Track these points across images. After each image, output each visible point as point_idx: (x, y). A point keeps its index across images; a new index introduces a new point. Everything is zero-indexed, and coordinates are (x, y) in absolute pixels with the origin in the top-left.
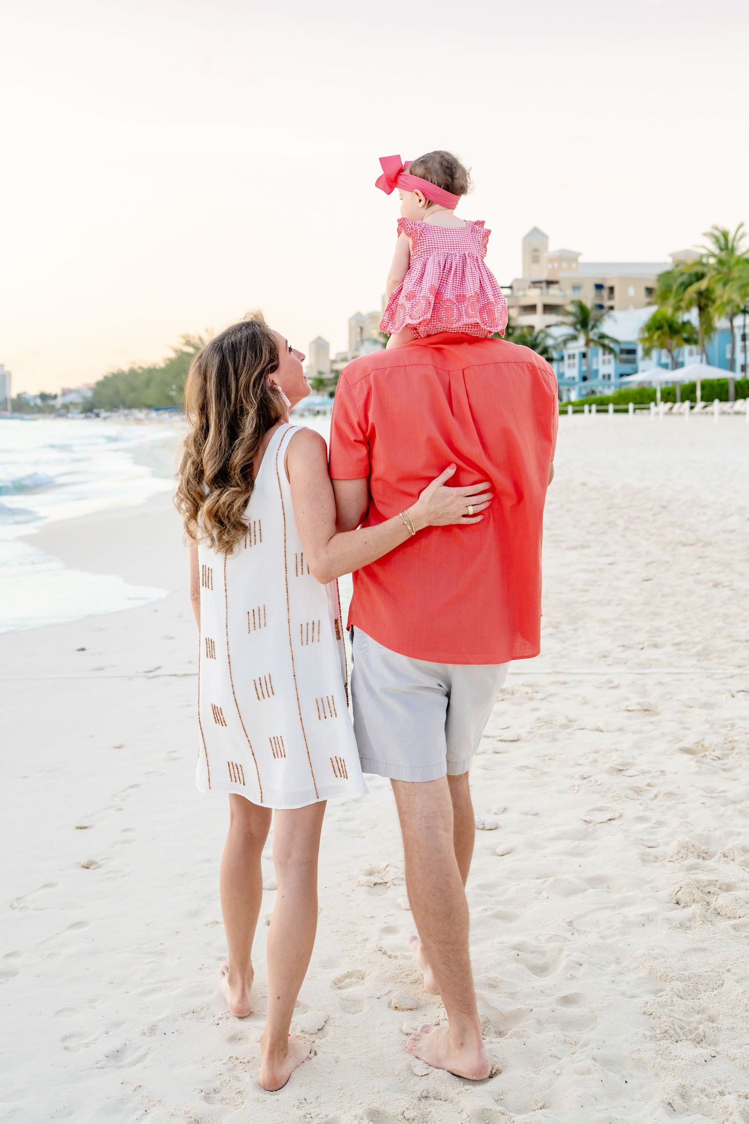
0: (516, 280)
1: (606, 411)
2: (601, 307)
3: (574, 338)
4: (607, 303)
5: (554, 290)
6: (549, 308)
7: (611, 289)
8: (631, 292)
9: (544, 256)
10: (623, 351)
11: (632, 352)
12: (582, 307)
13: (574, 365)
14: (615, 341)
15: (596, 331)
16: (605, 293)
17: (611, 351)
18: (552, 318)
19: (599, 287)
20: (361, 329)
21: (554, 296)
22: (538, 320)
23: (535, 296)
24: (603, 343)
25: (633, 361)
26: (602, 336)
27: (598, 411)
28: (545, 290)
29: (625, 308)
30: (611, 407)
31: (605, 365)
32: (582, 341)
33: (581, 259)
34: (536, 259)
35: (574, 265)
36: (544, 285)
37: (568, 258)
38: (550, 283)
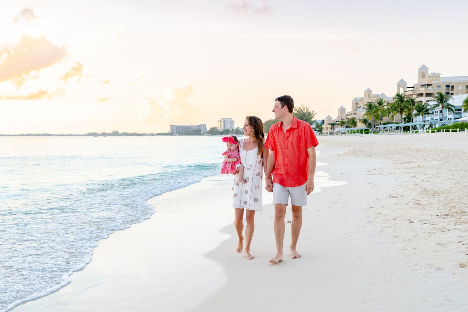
0: (416, 84)
1: (449, 131)
2: (448, 93)
3: (438, 106)
4: (451, 92)
5: (430, 88)
6: (428, 95)
7: (453, 87)
8: (460, 88)
9: (426, 75)
10: (456, 110)
11: (460, 110)
12: (441, 95)
13: (437, 114)
14: (454, 106)
15: (446, 103)
16: (450, 88)
17: (452, 110)
18: (429, 98)
19: (448, 86)
20: (357, 103)
21: (430, 90)
22: (424, 99)
23: (423, 90)
24: (449, 107)
25: (461, 114)
26: (448, 105)
27: (446, 131)
28: (426, 88)
29: (458, 94)
30: (451, 130)
31: (449, 115)
32: (441, 107)
33: (441, 76)
34: (423, 77)
35: (438, 79)
36: (426, 86)
37: (436, 76)
38: (428, 85)
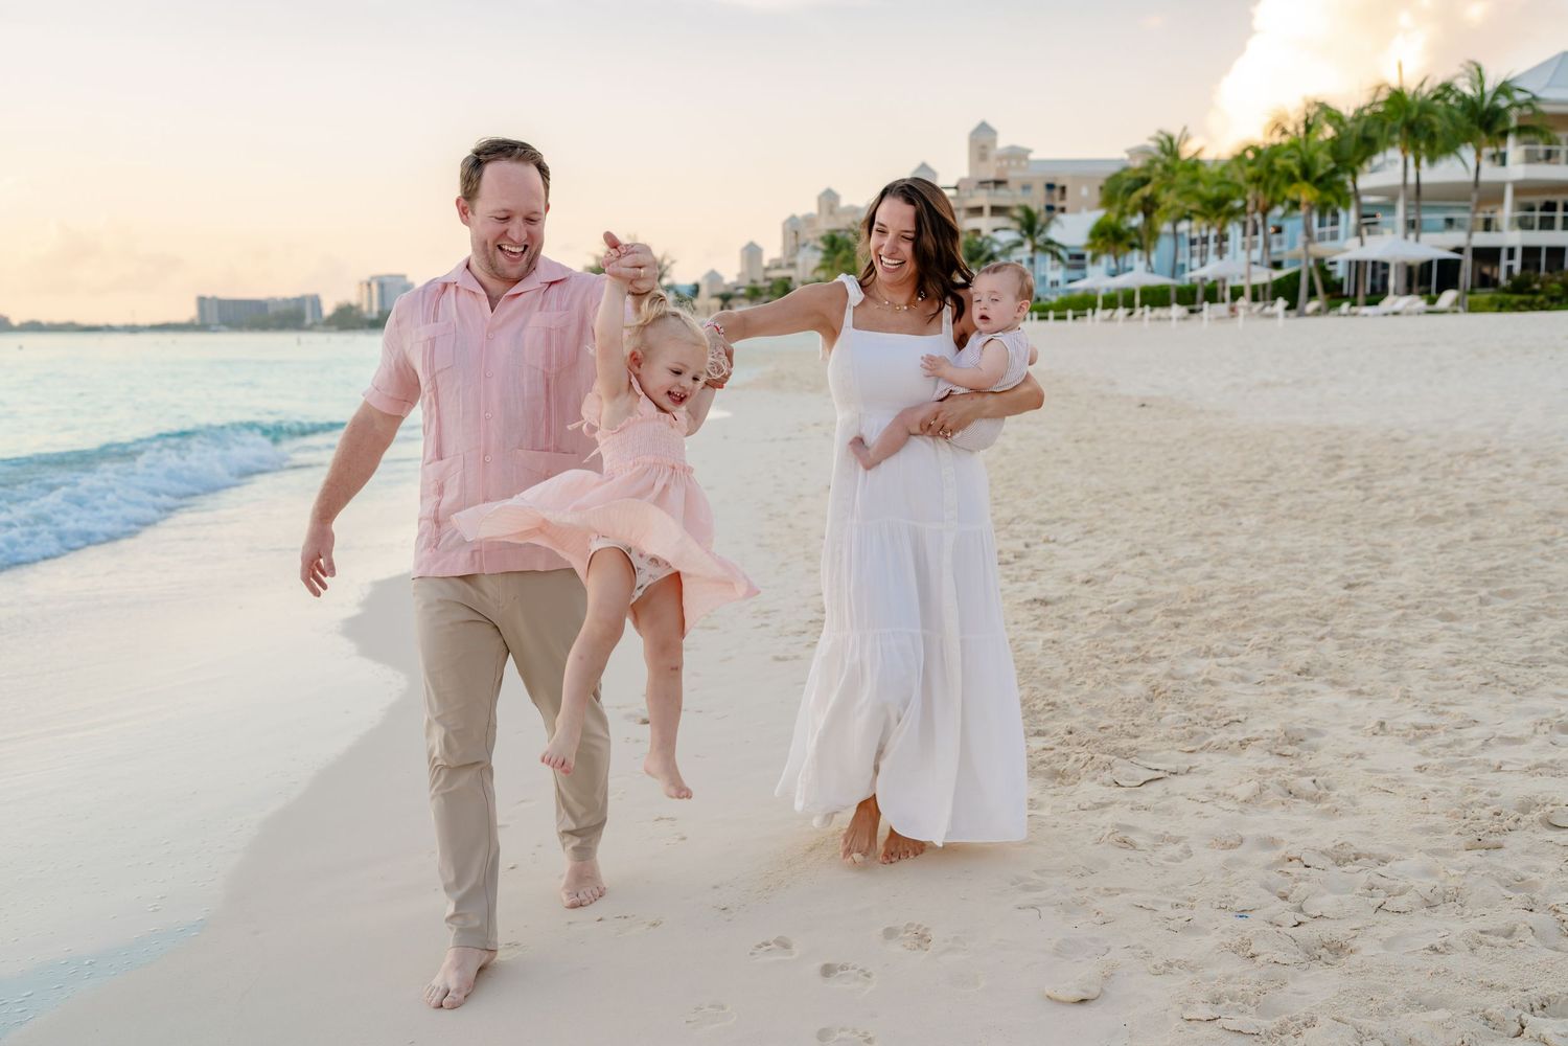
0: (962, 180)
1: (1046, 318)
2: (1050, 208)
3: (1020, 244)
4: (1058, 204)
5: (1001, 191)
6: (997, 210)
7: (1063, 189)
8: (1084, 191)
9: (992, 154)
10: (1071, 257)
11: (1081, 257)
12: (1028, 212)
14: (1063, 247)
15: (1042, 236)
16: (1057, 193)
17: (1059, 258)
18: (1000, 221)
19: (1050, 187)
20: (796, 233)
21: (1002, 198)
22: (984, 224)
23: (983, 199)
24: (1051, 248)
25: (1082, 267)
26: (1050, 242)
27: (1040, 318)
28: (992, 190)
29: (1077, 211)
30: (1051, 314)
31: (1051, 271)
32: (1028, 247)
33: (1032, 157)
34: (983, 157)
35: (1024, 163)
36: (992, 185)
37: (1018, 155)
38: (998, 183)
